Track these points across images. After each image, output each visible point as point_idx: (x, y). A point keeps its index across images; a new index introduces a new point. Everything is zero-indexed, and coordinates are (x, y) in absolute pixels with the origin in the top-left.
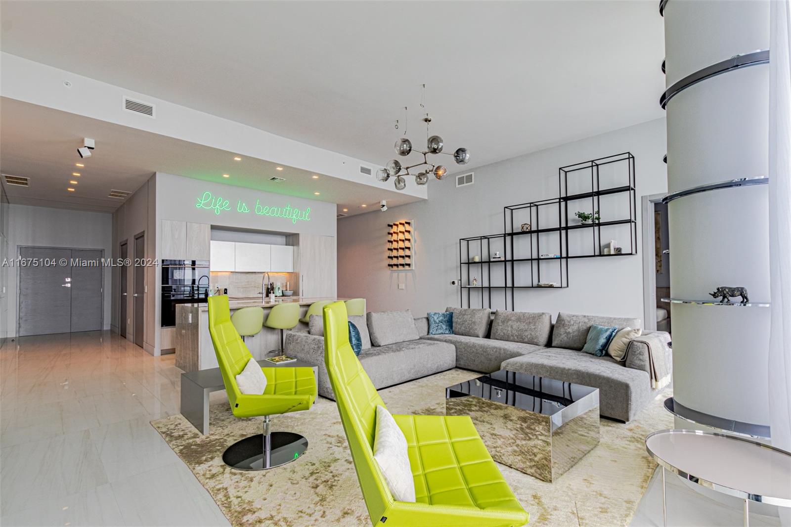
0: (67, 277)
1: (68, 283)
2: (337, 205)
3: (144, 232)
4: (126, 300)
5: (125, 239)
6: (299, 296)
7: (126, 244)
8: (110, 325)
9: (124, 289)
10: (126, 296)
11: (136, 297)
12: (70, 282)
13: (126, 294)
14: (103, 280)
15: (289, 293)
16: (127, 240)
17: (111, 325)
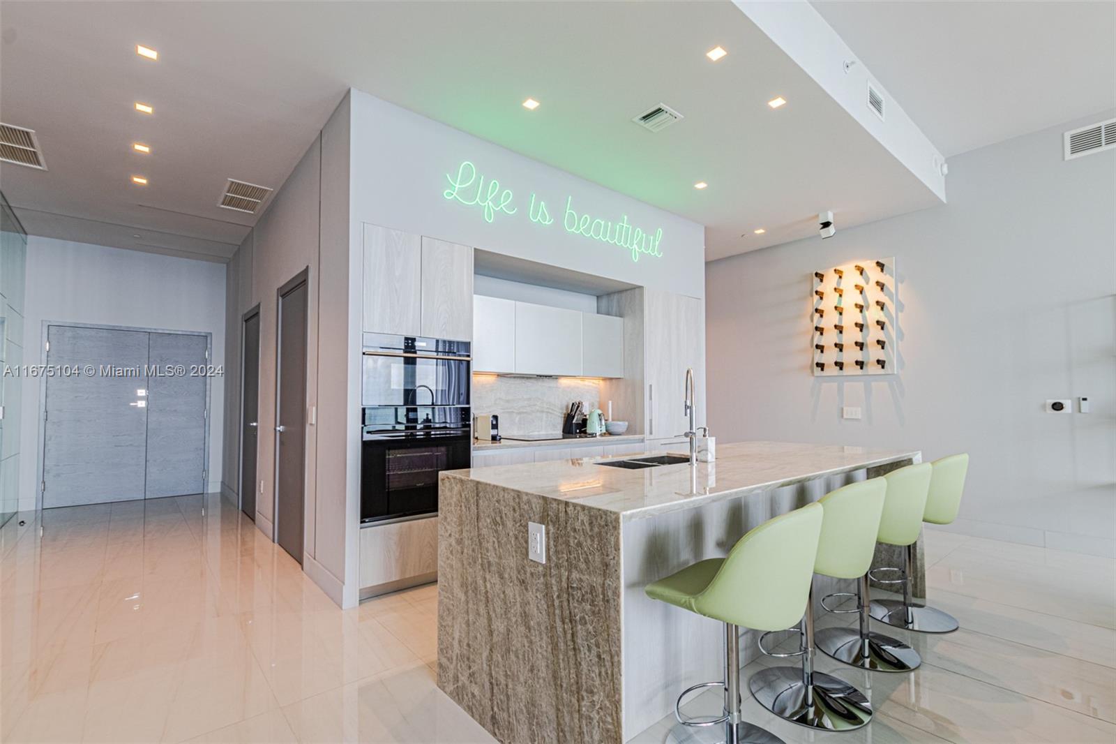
0: (140, 387)
1: (141, 398)
2: (706, 228)
3: (306, 271)
4: (255, 437)
5: (254, 304)
6: (644, 434)
7: (257, 314)
8: (220, 483)
9: (251, 412)
10: (256, 427)
11: (281, 433)
12: (147, 398)
13: (255, 424)
14: (208, 393)
15: (621, 426)
16: (258, 306)
17: (223, 483)
